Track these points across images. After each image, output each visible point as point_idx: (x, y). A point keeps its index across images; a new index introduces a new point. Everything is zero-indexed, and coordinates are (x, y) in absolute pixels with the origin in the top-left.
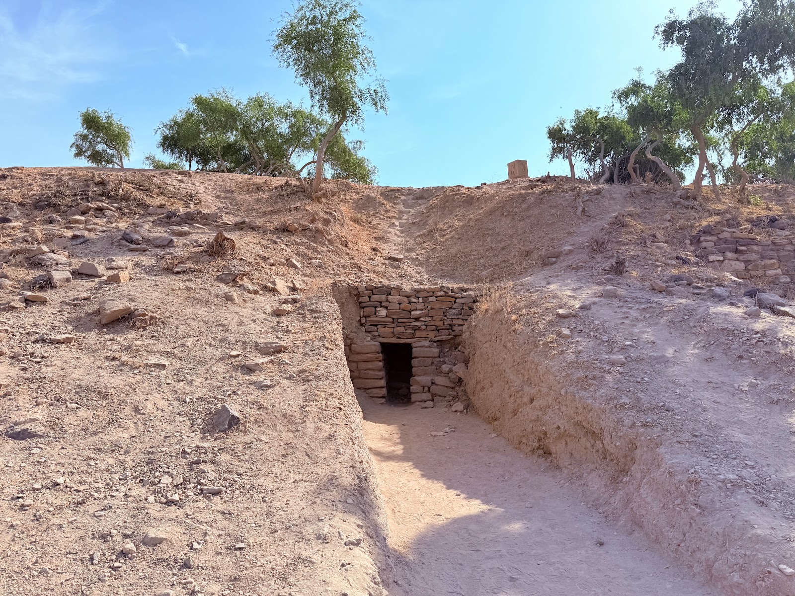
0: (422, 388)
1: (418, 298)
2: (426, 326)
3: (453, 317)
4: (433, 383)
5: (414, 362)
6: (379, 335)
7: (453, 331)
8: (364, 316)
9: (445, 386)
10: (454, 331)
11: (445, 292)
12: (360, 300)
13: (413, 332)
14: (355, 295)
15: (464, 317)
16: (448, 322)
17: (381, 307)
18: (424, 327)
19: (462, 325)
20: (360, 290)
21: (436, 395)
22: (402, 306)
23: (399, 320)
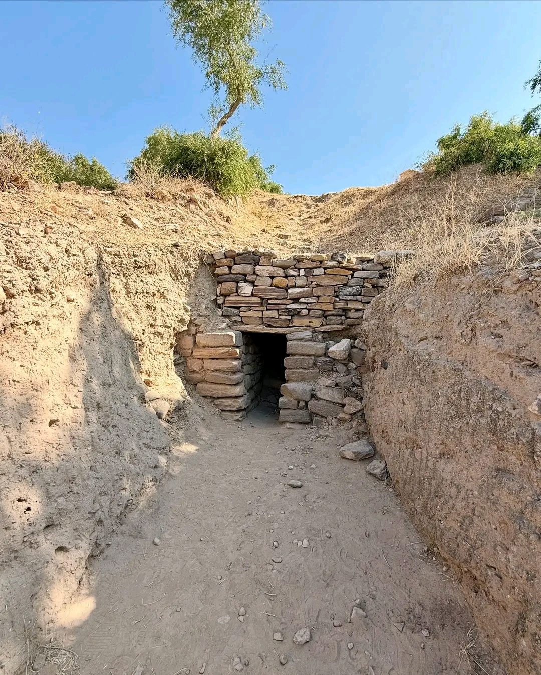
0: (296, 402)
1: (299, 269)
2: (309, 310)
3: (349, 298)
4: (313, 396)
5: (287, 362)
6: (242, 321)
7: (347, 318)
8: (222, 295)
9: (330, 402)
10: (349, 318)
11: (338, 261)
12: (216, 272)
13: (289, 318)
14: (209, 264)
15: (365, 299)
16: (341, 305)
17: (246, 281)
18: (305, 312)
19: (360, 310)
20: (216, 257)
21: (317, 414)
22: (275, 281)
23: (270, 301)
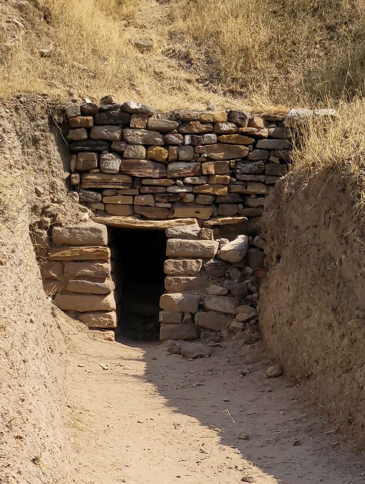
0: (181, 314)
1: (184, 134)
2: (196, 195)
3: (248, 178)
4: (201, 307)
5: (169, 266)
6: (105, 211)
7: (245, 206)
8: (76, 171)
9: (221, 313)
10: (248, 207)
11: (236, 124)
12: (69, 136)
13: (169, 205)
14: (59, 124)
15: (269, 180)
16: (238, 188)
17: (111, 151)
18: (190, 197)
19: (262, 195)
20: (70, 113)
21: (204, 328)
22: (153, 151)
23: (144, 182)
